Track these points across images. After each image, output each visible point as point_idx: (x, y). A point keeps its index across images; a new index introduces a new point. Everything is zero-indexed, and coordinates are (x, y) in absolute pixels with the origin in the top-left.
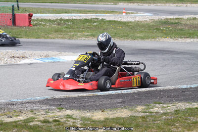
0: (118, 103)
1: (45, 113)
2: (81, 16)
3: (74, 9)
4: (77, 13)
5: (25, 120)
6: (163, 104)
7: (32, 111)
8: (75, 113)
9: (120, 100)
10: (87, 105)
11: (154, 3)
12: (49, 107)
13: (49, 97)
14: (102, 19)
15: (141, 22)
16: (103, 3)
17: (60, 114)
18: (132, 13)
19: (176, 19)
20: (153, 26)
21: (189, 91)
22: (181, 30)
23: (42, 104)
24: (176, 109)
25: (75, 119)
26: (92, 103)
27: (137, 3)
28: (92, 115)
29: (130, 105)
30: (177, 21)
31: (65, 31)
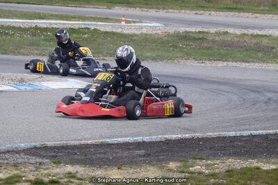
0: (140, 156)
1: (34, 169)
2: (64, 24)
3: (51, 13)
4: (57, 19)
5: (7, 179)
6: (206, 160)
7: (16, 166)
8: (79, 170)
9: (142, 152)
10: (94, 157)
11: (164, 9)
12: (41, 160)
13: (38, 144)
14: (95, 30)
15: (150, 35)
16: (91, 6)
17: (57, 170)
18: (134, 22)
19: (200, 32)
20: (168, 42)
21: (240, 141)
22: (208, 48)
23: (29, 155)
24: (227, 168)
25: (82, 180)
26: (102, 156)
27: (140, 7)
28: (105, 173)
29: (159, 160)
30: (201, 36)
31: (43, 45)
